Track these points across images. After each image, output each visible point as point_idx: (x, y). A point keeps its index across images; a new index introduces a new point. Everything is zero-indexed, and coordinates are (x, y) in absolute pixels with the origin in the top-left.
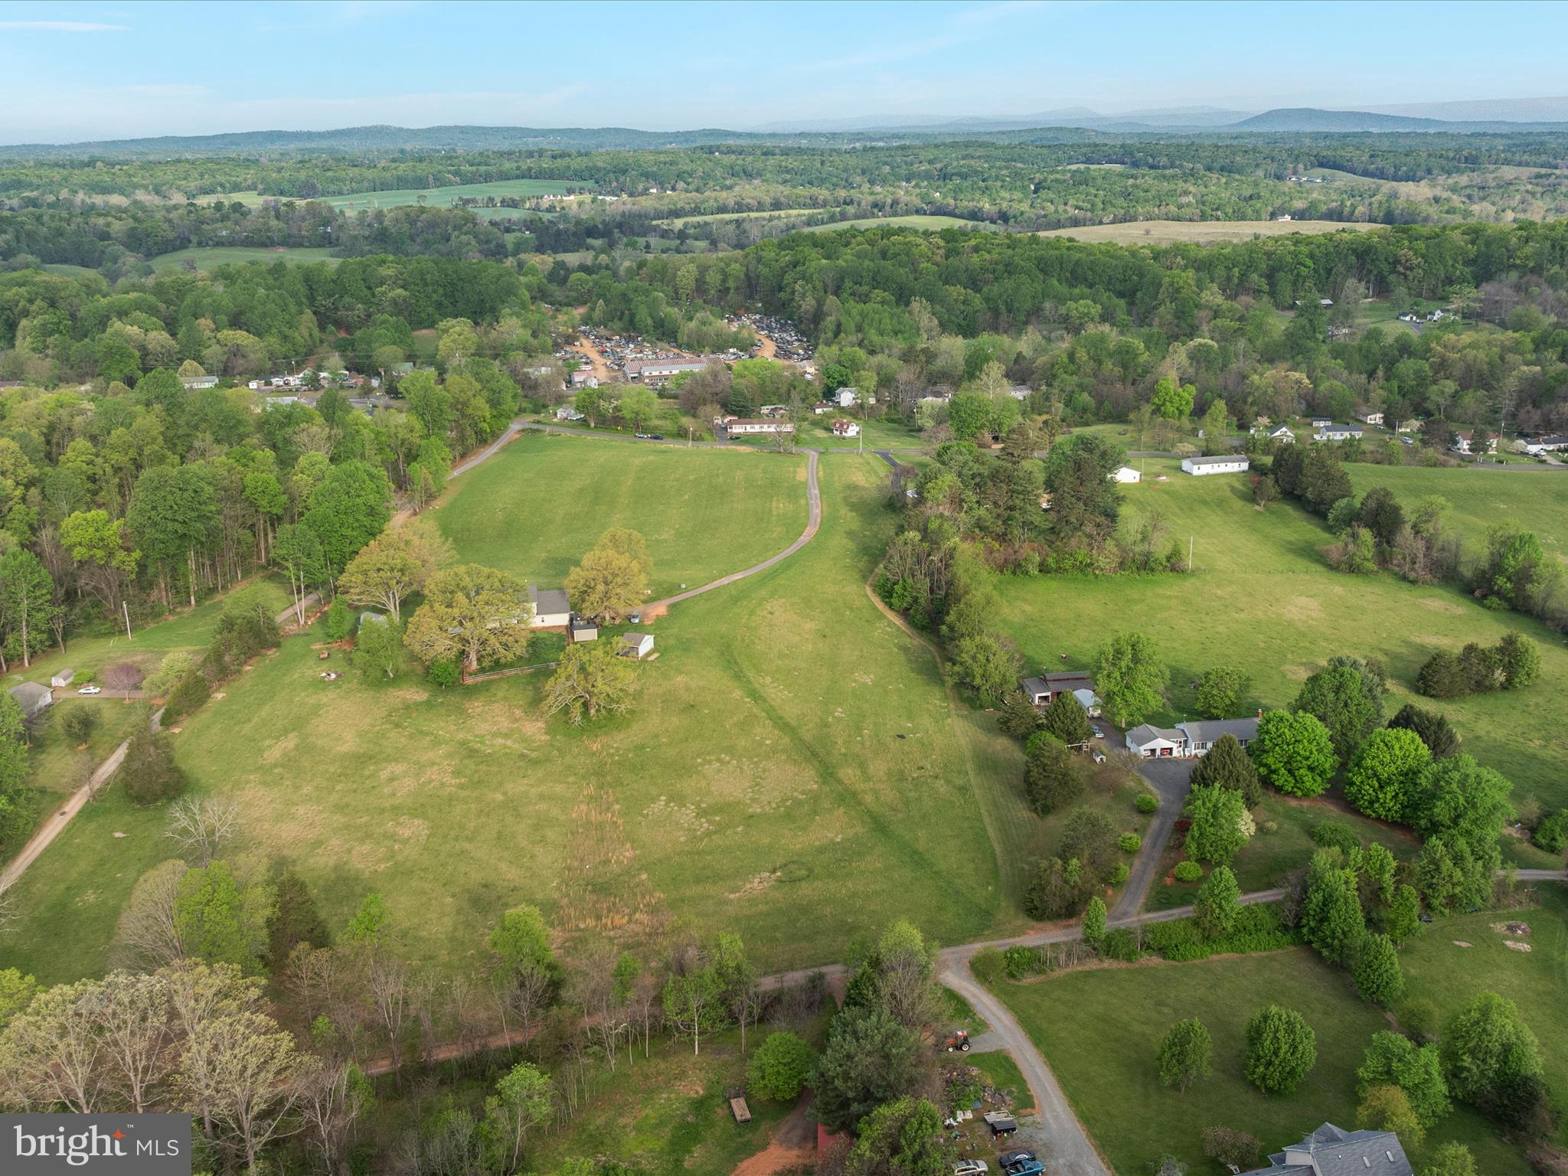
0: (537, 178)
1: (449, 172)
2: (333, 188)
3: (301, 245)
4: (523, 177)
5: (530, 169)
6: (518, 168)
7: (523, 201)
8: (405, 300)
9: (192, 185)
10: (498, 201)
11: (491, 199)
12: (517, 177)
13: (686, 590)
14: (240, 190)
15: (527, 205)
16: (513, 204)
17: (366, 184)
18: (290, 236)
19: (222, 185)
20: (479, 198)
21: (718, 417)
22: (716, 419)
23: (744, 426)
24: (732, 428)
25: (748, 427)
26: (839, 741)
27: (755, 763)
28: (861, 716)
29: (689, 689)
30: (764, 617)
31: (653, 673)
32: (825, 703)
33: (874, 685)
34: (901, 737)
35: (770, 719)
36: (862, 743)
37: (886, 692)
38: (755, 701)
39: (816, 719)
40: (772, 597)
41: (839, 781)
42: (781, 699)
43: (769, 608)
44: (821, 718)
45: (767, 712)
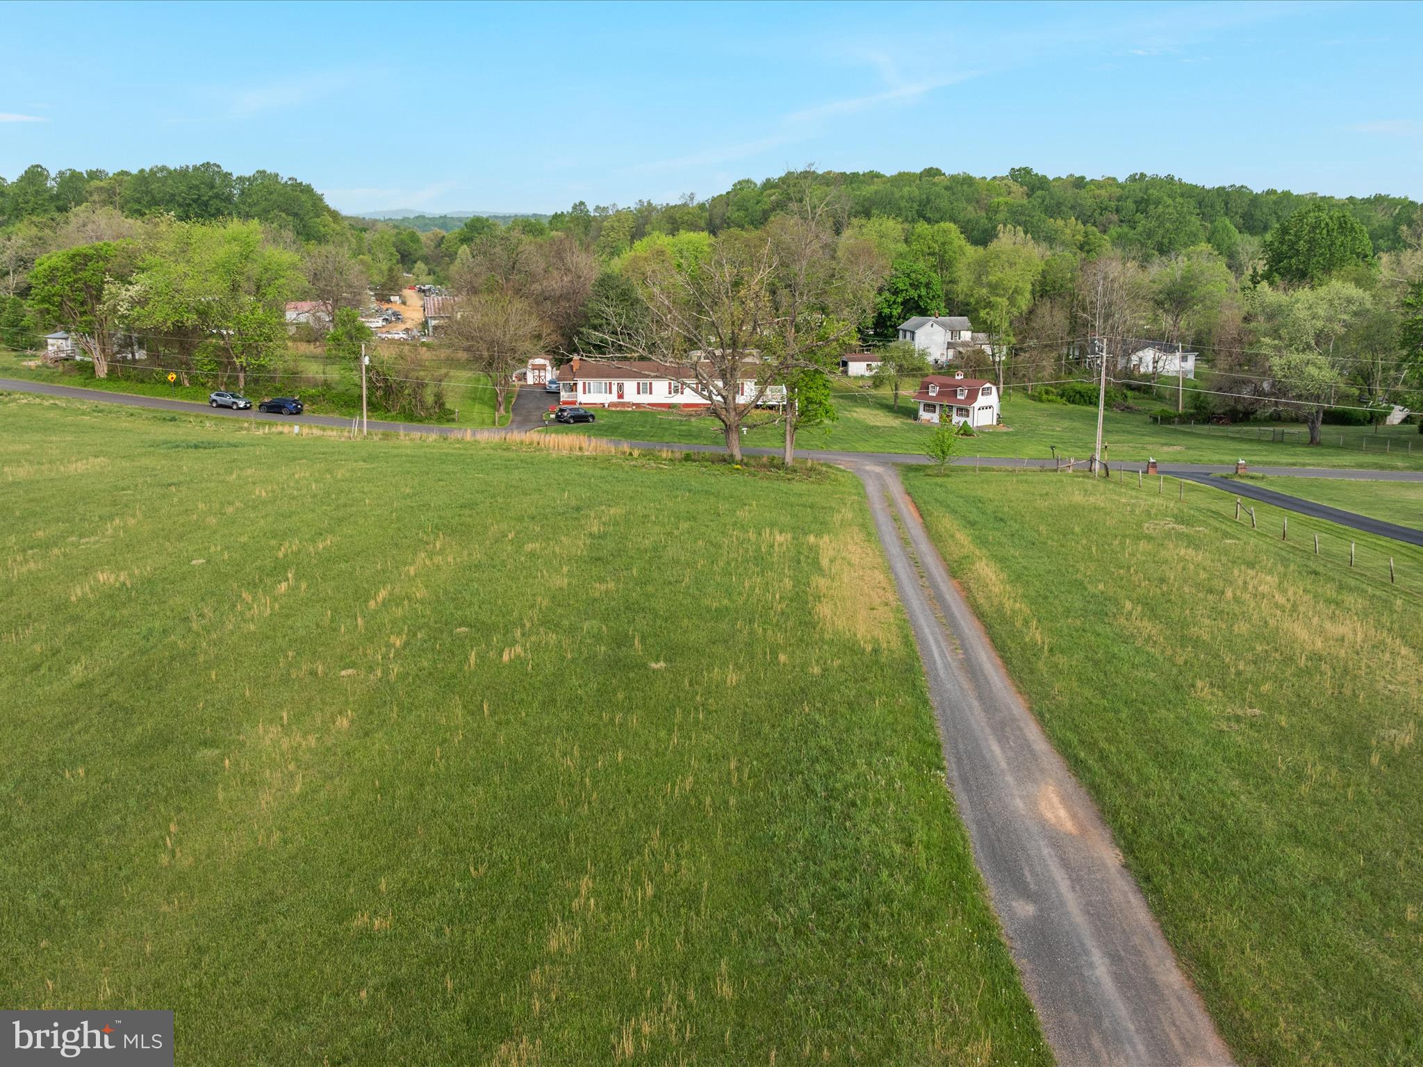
21: (539, 361)
22: (535, 367)
23: (615, 382)
24: (573, 388)
25: (630, 386)
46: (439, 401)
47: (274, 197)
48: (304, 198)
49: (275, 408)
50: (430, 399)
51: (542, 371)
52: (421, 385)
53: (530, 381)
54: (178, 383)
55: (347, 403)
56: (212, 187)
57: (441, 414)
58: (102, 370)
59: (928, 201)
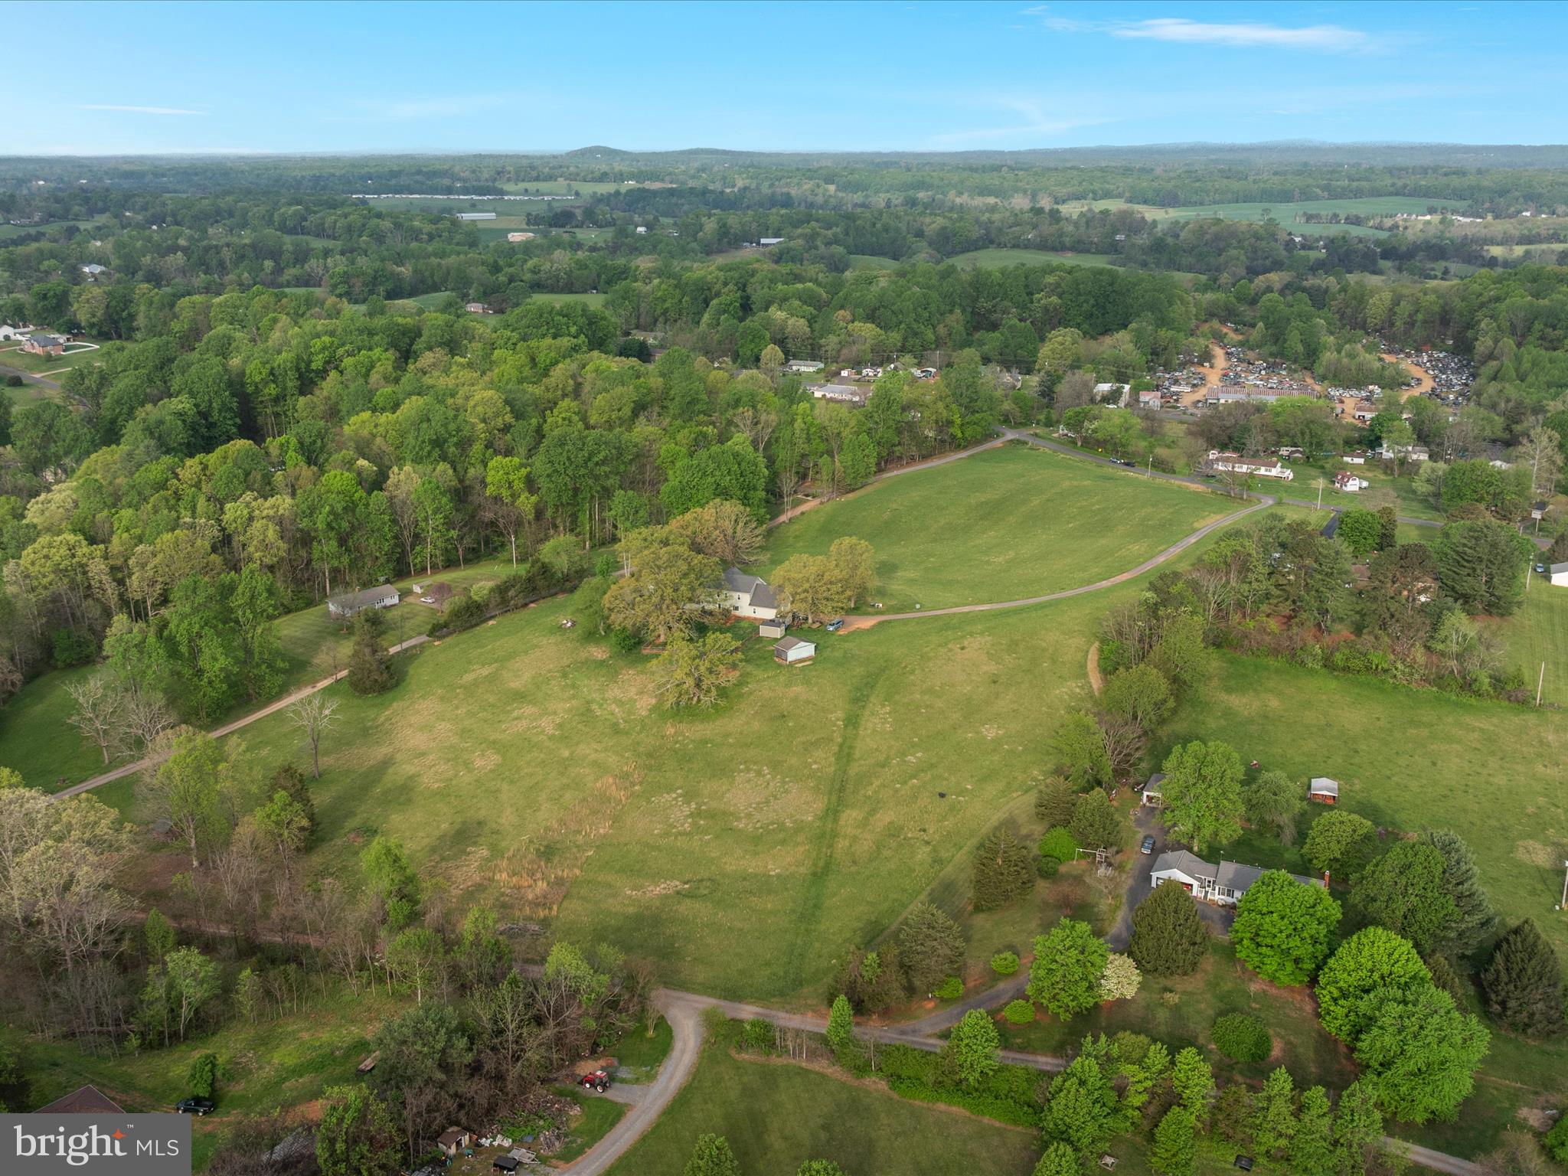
0: (1410, 195)
1: (1318, 186)
2: (1195, 198)
3: (1088, 251)
4: (1397, 194)
5: (1405, 186)
6: (1393, 185)
7: (1368, 219)
8: (1055, 309)
9: (1063, 191)
10: (1342, 216)
11: (1335, 216)
12: (1391, 194)
13: (919, 610)
14: (1111, 197)
15: (1371, 223)
16: (1356, 221)
17: (1230, 195)
18: (1080, 242)
19: (1094, 192)
20: (1323, 213)
26: (877, 783)
27: (784, 783)
28: (933, 766)
29: (795, 700)
30: (950, 650)
31: (782, 679)
32: (913, 745)
33: (992, 741)
34: (942, 795)
35: (841, 746)
36: (897, 791)
37: (994, 750)
38: (846, 726)
39: (882, 758)
40: (982, 633)
41: (836, 820)
42: (874, 730)
43: (966, 643)
44: (888, 757)
45: (845, 739)
49: (1128, 464)
54: (1101, 452)
58: (1079, 444)
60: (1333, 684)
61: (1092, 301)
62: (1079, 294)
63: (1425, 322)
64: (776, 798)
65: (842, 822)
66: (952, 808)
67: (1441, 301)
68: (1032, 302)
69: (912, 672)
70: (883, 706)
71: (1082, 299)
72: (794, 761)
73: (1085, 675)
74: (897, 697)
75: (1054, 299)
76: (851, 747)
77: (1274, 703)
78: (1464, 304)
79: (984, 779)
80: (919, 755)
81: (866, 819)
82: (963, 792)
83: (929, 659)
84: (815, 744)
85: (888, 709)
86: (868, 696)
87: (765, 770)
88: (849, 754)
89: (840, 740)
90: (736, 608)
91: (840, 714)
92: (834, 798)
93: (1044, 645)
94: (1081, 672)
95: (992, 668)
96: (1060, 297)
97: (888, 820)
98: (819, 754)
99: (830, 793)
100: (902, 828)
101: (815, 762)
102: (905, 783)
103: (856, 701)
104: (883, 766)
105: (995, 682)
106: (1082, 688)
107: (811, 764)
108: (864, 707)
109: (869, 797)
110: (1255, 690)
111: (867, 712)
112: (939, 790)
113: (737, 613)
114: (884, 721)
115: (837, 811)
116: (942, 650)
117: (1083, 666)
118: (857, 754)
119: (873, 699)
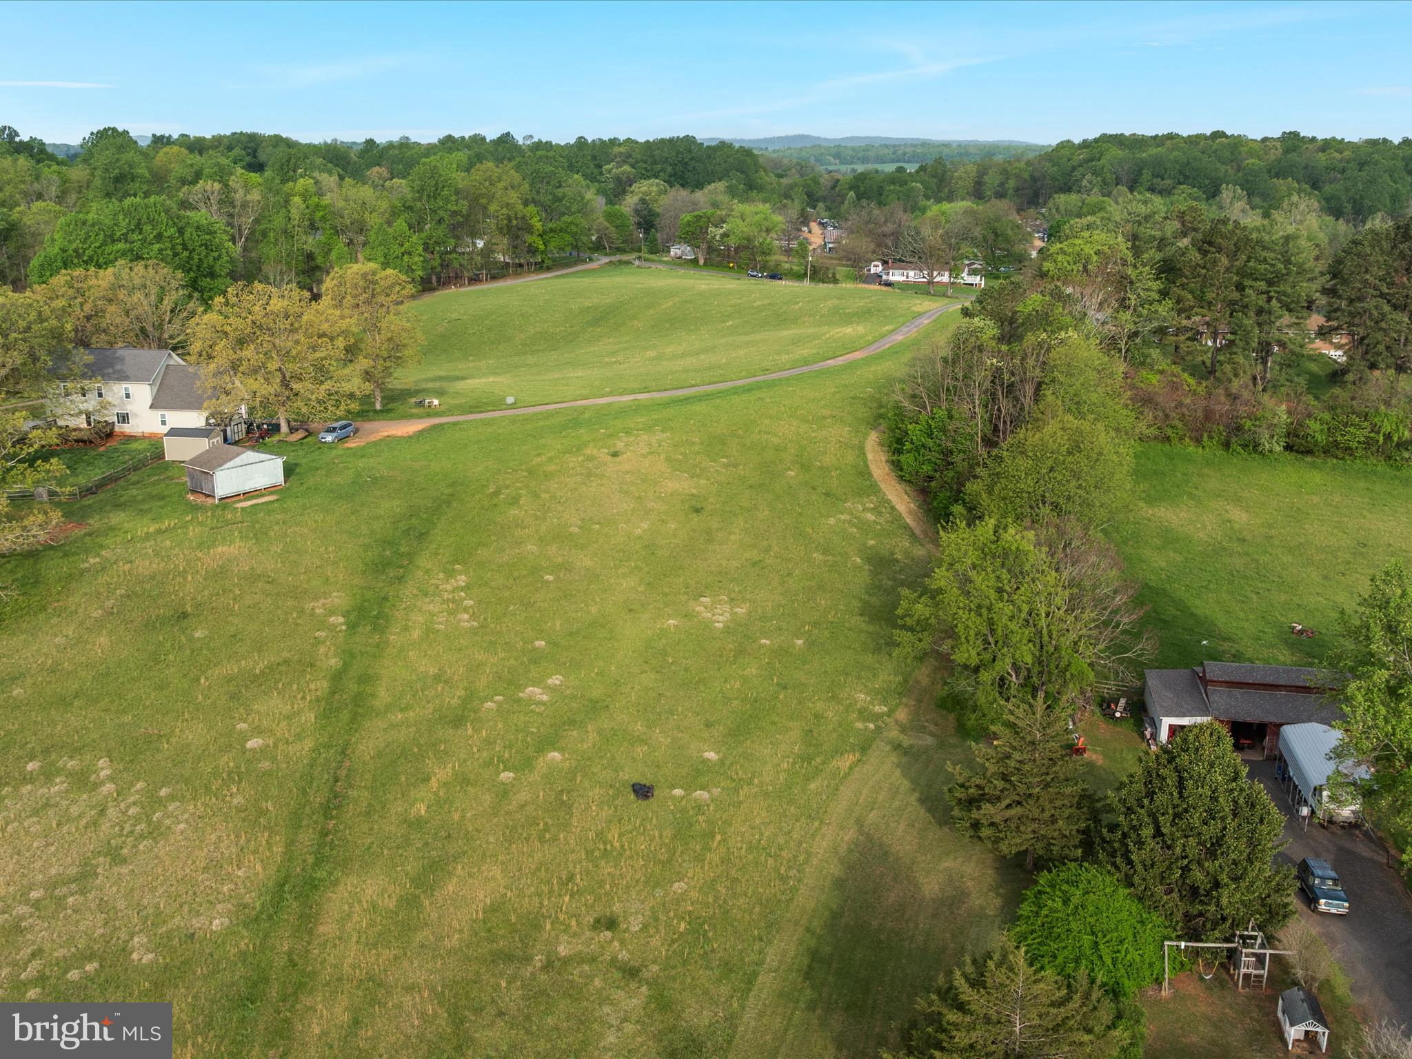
21: (876, 263)
22: (875, 266)
23: (905, 272)
24: (888, 274)
25: (911, 273)
26: (441, 774)
27: (155, 802)
28: (596, 707)
29: (220, 573)
30: (590, 458)
31: (193, 532)
32: (536, 658)
33: (727, 630)
34: (643, 791)
35: (337, 677)
36: (504, 793)
37: (741, 652)
38: (352, 627)
39: (453, 698)
40: (648, 429)
41: (307, 922)
42: (429, 631)
43: (620, 445)
44: (471, 695)
45: (349, 657)
46: (834, 276)
47: (731, 160)
48: (749, 160)
49: (773, 277)
50: (830, 275)
51: (876, 268)
52: (828, 269)
53: (872, 272)
54: (733, 267)
55: (800, 277)
56: (690, 151)
57: (835, 281)
58: (702, 262)
59: (1188, 163)
60: (1317, 477)
61: (669, 169)
62: (655, 163)
63: (1017, 190)
64: (116, 858)
65: (327, 929)
66: (683, 829)
67: (1030, 168)
68: (601, 174)
69: (514, 501)
70: (450, 574)
71: (659, 167)
72: (194, 733)
73: (874, 489)
74: (483, 553)
75: (626, 168)
76: (364, 679)
77: (1239, 516)
78: (1055, 168)
79: (740, 730)
80: (555, 680)
81: (410, 902)
82: (697, 775)
83: (548, 476)
84: (260, 681)
85: (462, 580)
86: (411, 556)
87: (104, 768)
88: (358, 699)
89: (334, 662)
90: (124, 418)
91: (339, 599)
92: (307, 837)
93: (776, 441)
94: (863, 483)
95: (682, 485)
96: (633, 166)
97: (483, 897)
98: (272, 705)
99: (295, 821)
100: (535, 924)
101: (257, 731)
102: (526, 764)
103: (379, 567)
104: (458, 721)
105: (698, 511)
106: (876, 510)
107: (244, 738)
108: (400, 579)
109: (418, 824)
110: (1191, 496)
111: (409, 590)
112: (630, 775)
113: (127, 428)
114: (455, 607)
115: (314, 885)
116: (573, 461)
117: (864, 473)
118: (383, 695)
119: (423, 561)
